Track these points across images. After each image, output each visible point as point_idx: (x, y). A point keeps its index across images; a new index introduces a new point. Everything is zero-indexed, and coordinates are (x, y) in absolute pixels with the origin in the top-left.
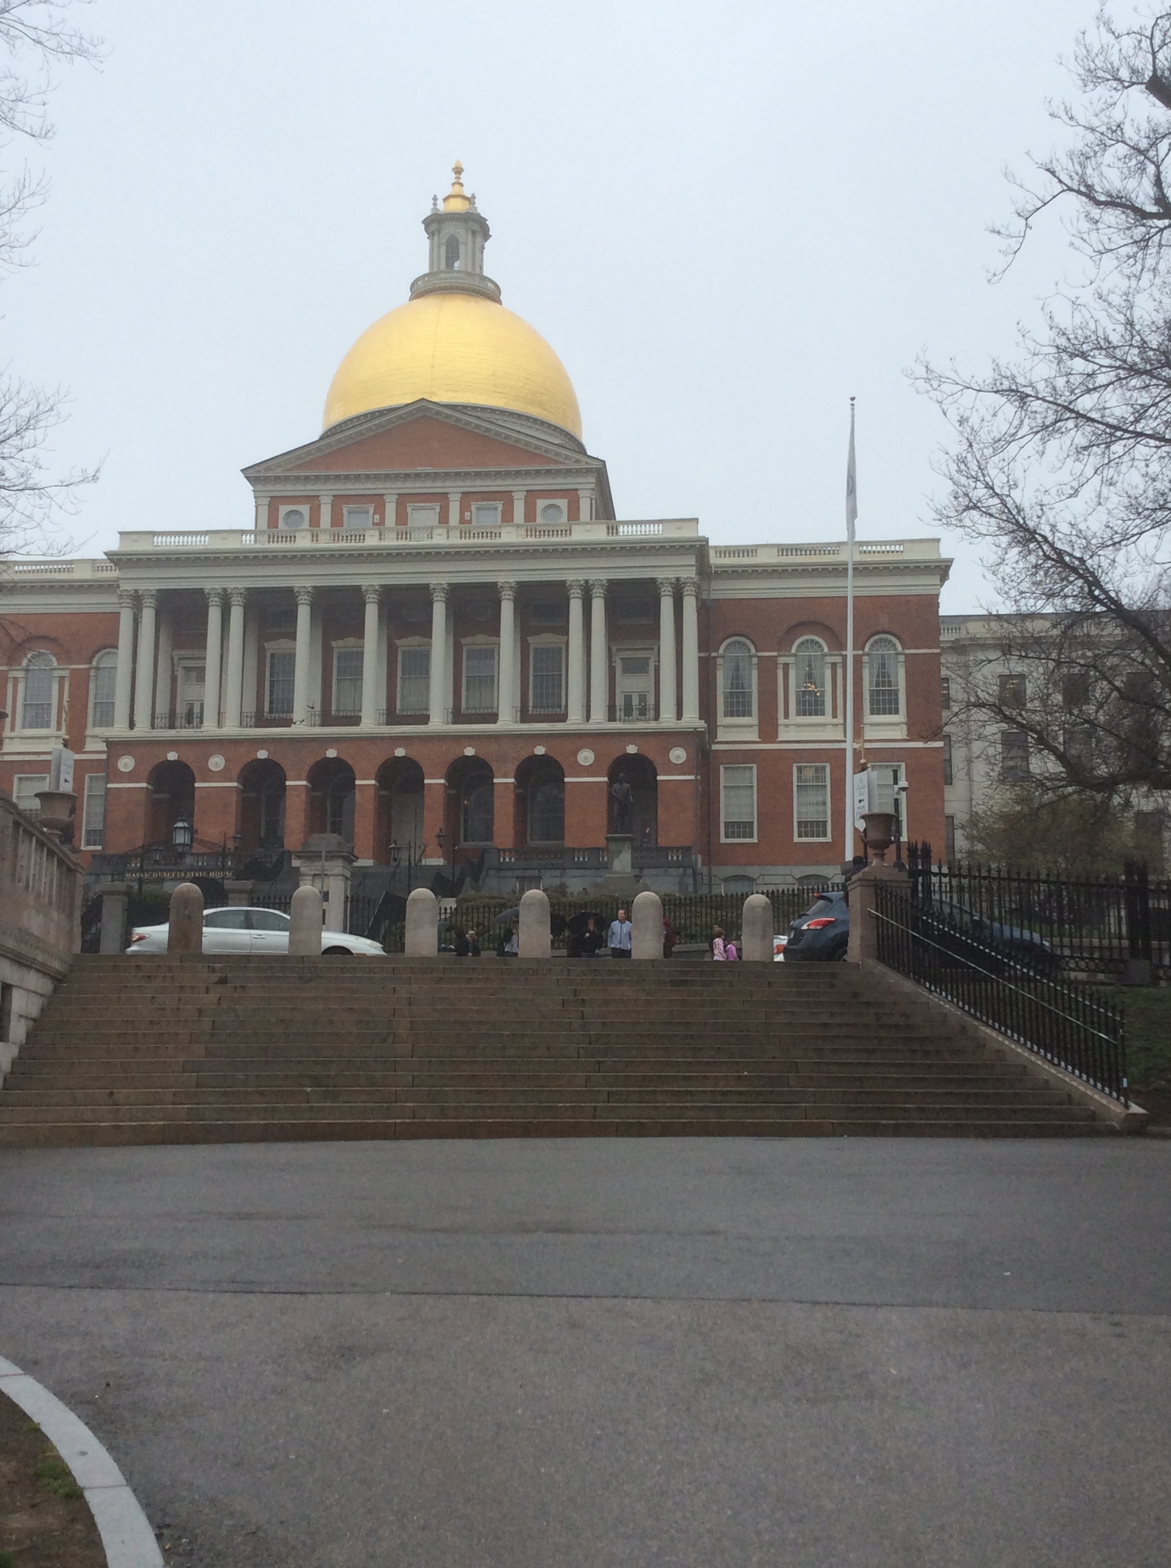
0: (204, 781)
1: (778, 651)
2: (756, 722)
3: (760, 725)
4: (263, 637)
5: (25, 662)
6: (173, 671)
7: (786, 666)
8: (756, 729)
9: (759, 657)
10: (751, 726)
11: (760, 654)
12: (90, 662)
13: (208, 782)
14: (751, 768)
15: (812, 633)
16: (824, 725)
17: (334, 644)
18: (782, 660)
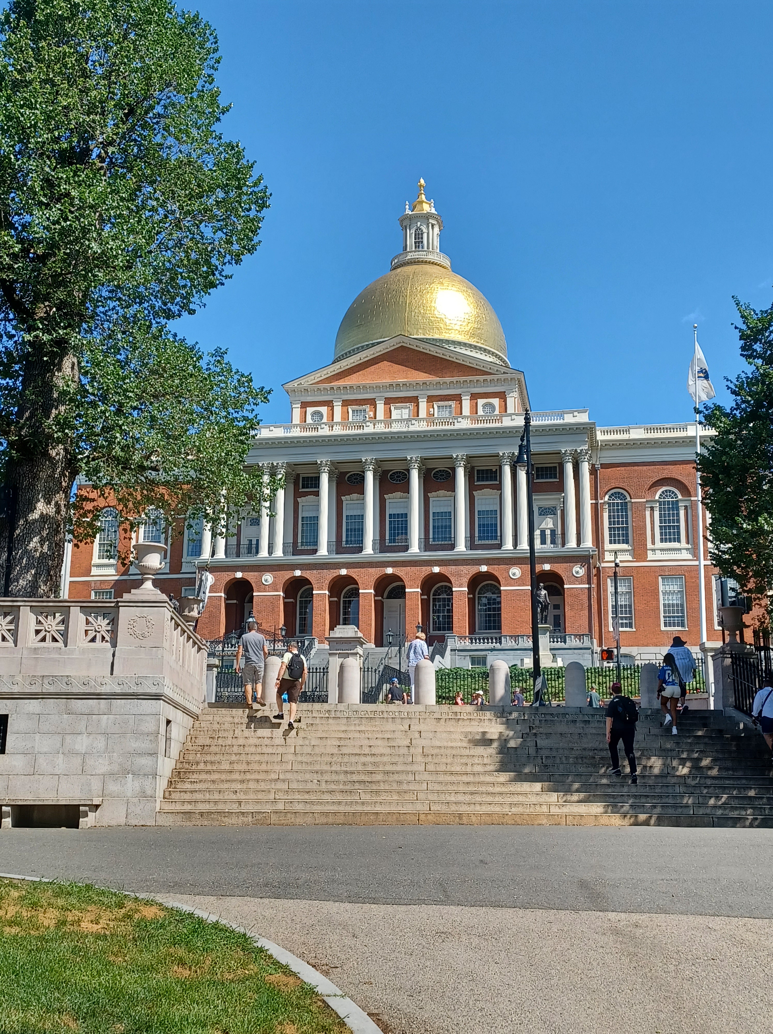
0: (259, 591)
1: (646, 498)
2: (631, 547)
3: (634, 549)
5: (144, 515)
7: (652, 509)
8: (632, 552)
10: (629, 550)
11: (633, 501)
13: (262, 592)
14: (629, 579)
15: (668, 485)
16: (680, 550)
17: (343, 498)
18: (649, 504)
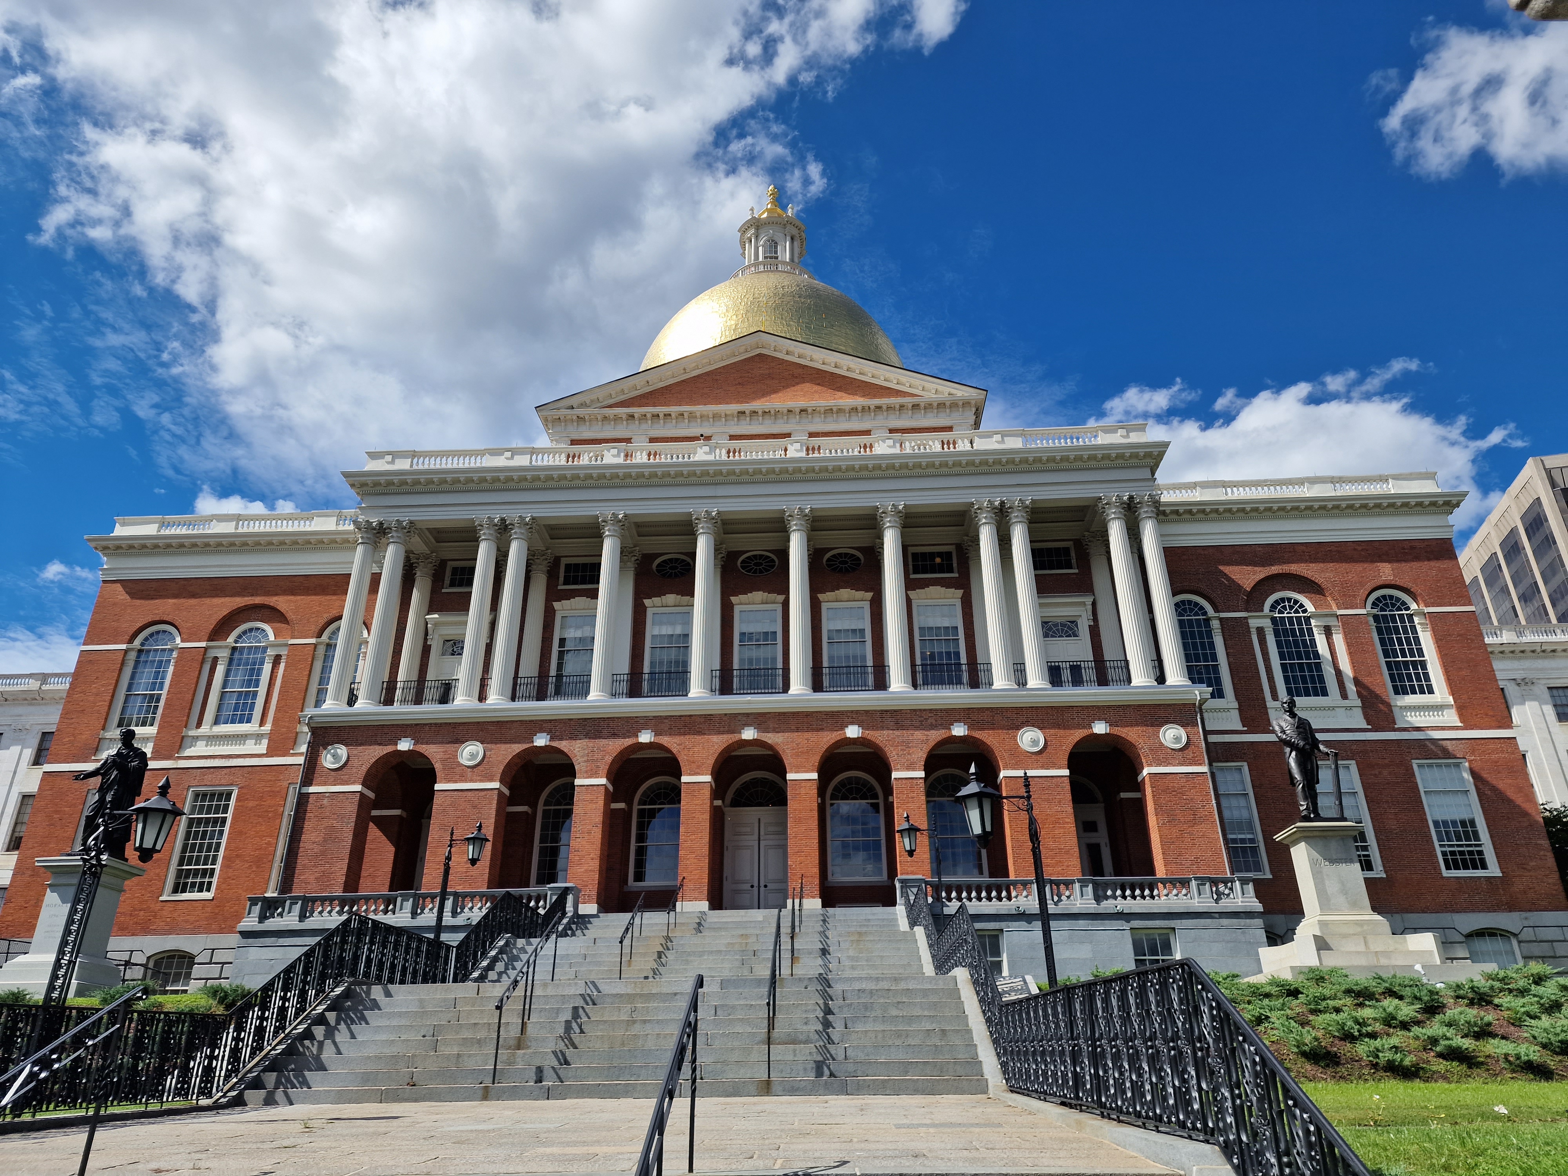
0: (449, 781)
1: (1247, 610)
2: (1236, 705)
3: (1240, 710)
4: (553, 595)
5: (231, 639)
6: (426, 639)
7: (1260, 631)
8: (1236, 714)
9: (1221, 620)
10: (1228, 710)
11: (1224, 615)
12: (319, 635)
13: (456, 782)
14: (1239, 769)
15: (1284, 588)
16: (1332, 708)
17: (647, 602)
18: (1254, 623)
